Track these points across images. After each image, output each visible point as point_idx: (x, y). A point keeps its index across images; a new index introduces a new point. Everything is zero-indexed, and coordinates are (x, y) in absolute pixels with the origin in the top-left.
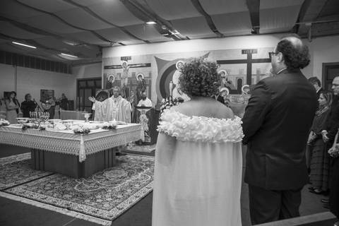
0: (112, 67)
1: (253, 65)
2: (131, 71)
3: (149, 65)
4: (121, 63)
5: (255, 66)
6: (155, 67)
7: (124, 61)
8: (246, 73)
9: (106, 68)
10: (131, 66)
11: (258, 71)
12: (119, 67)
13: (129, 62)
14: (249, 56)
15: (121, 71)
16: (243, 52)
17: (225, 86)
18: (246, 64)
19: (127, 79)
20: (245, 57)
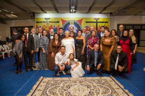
0: (41, 22)
1: (98, 23)
2: (50, 24)
3: (58, 22)
4: (45, 20)
5: (99, 24)
6: (61, 23)
7: (46, 20)
8: (96, 26)
9: (37, 22)
10: (50, 22)
11: (100, 26)
12: (44, 22)
13: (49, 20)
14: (97, 20)
15: (45, 24)
16: (95, 19)
17: (89, 31)
18: (96, 23)
19: (48, 28)
20: (95, 21)
